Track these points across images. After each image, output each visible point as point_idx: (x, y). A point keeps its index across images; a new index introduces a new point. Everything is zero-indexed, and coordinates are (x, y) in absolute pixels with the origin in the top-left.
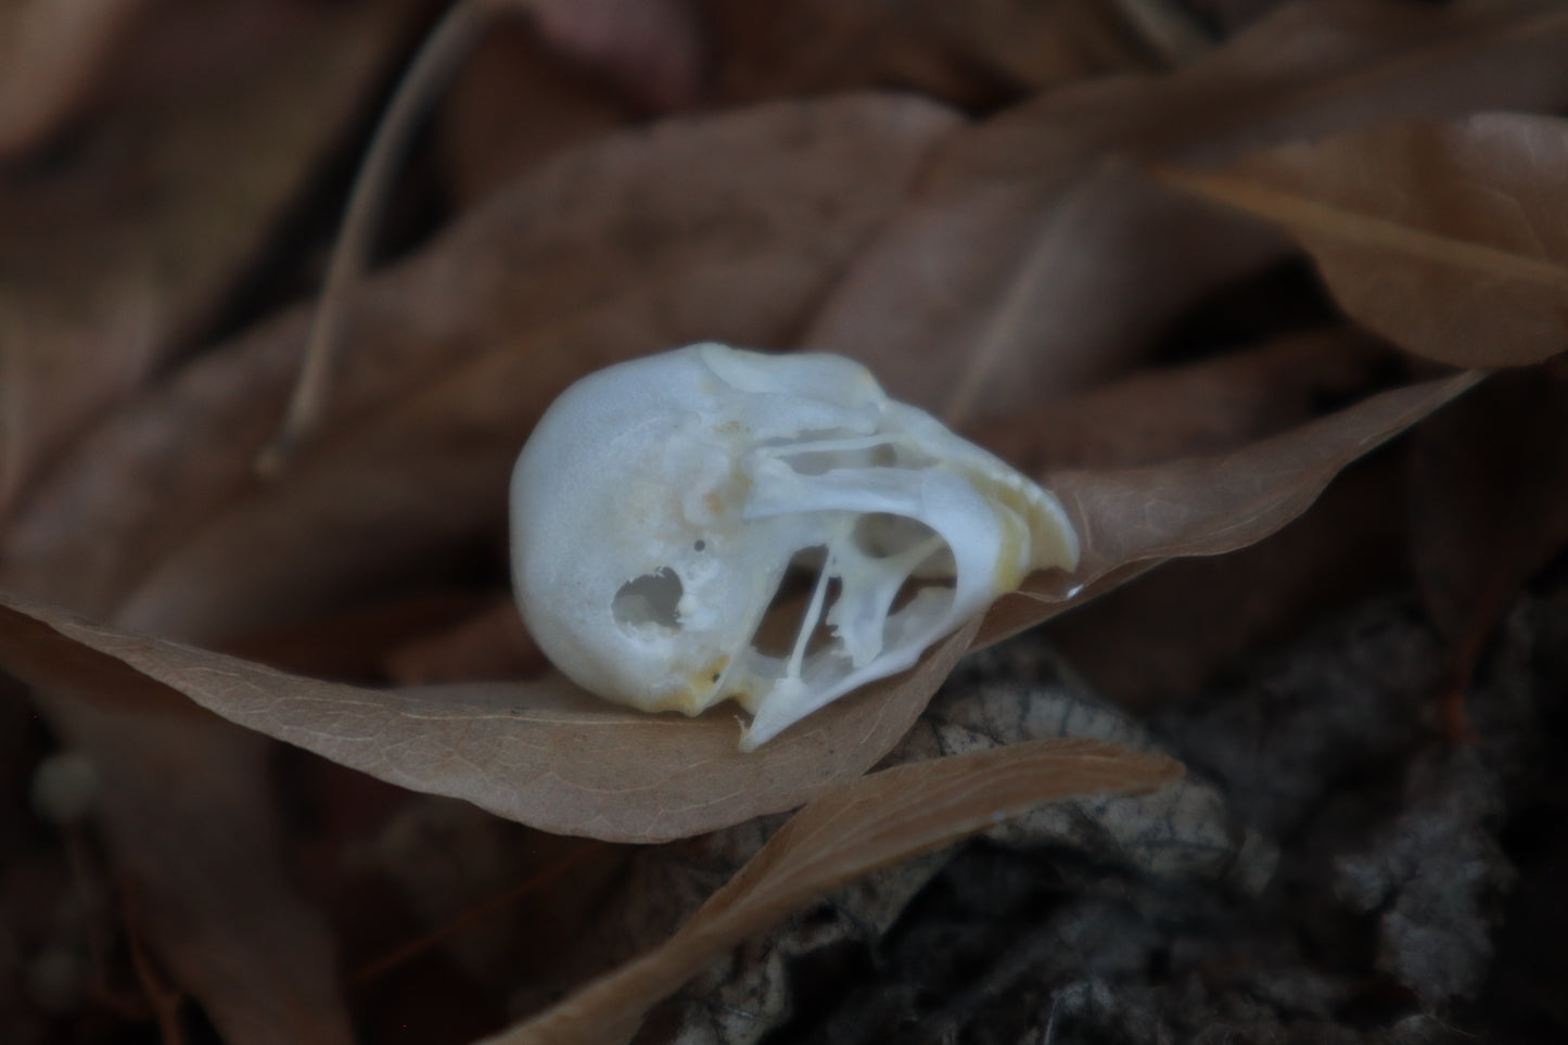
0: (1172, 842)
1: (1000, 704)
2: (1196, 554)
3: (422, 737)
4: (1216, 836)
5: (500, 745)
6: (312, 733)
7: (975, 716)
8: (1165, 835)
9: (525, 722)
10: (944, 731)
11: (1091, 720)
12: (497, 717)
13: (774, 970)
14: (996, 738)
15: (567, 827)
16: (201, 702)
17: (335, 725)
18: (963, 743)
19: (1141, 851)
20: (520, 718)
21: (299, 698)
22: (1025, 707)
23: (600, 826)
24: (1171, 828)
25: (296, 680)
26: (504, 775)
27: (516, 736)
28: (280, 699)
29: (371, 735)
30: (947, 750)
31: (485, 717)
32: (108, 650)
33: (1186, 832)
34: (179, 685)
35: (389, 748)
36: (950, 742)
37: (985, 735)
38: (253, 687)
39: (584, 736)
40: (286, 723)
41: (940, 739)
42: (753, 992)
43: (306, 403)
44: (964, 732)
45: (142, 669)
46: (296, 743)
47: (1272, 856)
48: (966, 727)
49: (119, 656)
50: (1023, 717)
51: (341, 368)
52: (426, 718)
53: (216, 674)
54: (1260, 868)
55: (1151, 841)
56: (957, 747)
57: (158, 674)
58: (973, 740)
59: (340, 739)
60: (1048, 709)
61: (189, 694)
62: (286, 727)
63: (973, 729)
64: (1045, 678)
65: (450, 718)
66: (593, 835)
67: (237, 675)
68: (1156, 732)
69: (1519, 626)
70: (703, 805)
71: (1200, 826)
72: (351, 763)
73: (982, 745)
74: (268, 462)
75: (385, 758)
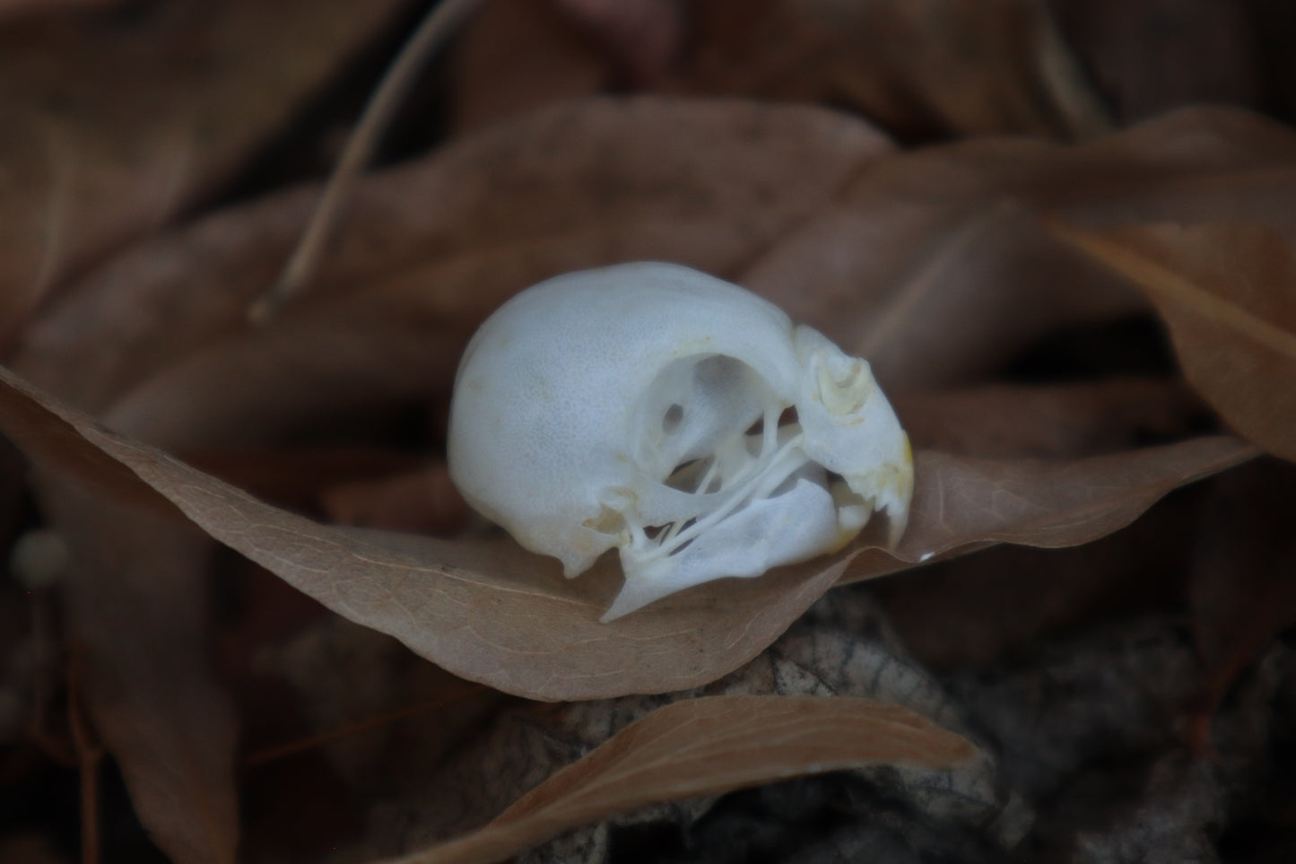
0: (948, 791)
1: (829, 647)
2: (1032, 545)
3: (367, 577)
4: (985, 792)
5: (430, 596)
6: (278, 558)
7: (807, 654)
8: (944, 784)
9: (453, 580)
10: (779, 664)
11: (901, 675)
12: (431, 570)
13: (600, 836)
14: (821, 677)
15: (474, 675)
16: (190, 515)
17: (298, 555)
18: (793, 678)
19: (922, 794)
20: (448, 575)
21: (271, 526)
22: (849, 654)
23: (501, 679)
24: (950, 779)
25: (271, 510)
26: (429, 622)
27: (444, 590)
28: (255, 525)
29: (326, 569)
30: (779, 681)
31: (421, 569)
32: (120, 458)
33: (962, 785)
34: (174, 498)
35: (339, 582)
36: (783, 674)
37: (814, 674)
38: (235, 510)
39: (499, 600)
40: (257, 546)
41: (776, 671)
42: (579, 850)
43: (299, 267)
44: (796, 668)
45: (146, 480)
46: (263, 564)
47: (1029, 817)
48: (798, 664)
49: (130, 464)
50: (845, 663)
51: (334, 242)
52: (373, 561)
53: (206, 493)
54: (1015, 826)
55: (931, 787)
56: (787, 680)
57: (157, 486)
58: (803, 676)
59: (300, 567)
60: (867, 659)
61: (182, 507)
62: (257, 550)
63: (804, 668)
64: (869, 632)
65: (391, 565)
66: (495, 685)
67: (223, 498)
68: (950, 691)
69: (1269, 669)
70: (590, 676)
71: (974, 783)
72: (305, 589)
73: (809, 682)
74: (259, 311)
75: (334, 591)
